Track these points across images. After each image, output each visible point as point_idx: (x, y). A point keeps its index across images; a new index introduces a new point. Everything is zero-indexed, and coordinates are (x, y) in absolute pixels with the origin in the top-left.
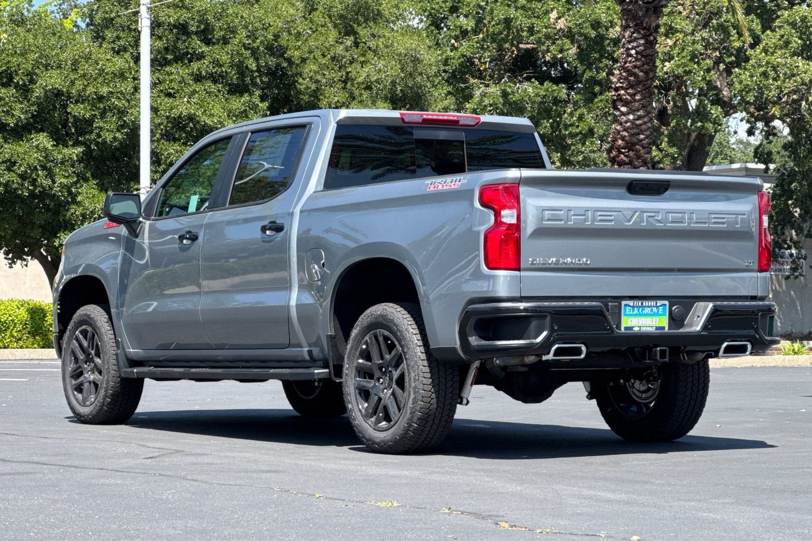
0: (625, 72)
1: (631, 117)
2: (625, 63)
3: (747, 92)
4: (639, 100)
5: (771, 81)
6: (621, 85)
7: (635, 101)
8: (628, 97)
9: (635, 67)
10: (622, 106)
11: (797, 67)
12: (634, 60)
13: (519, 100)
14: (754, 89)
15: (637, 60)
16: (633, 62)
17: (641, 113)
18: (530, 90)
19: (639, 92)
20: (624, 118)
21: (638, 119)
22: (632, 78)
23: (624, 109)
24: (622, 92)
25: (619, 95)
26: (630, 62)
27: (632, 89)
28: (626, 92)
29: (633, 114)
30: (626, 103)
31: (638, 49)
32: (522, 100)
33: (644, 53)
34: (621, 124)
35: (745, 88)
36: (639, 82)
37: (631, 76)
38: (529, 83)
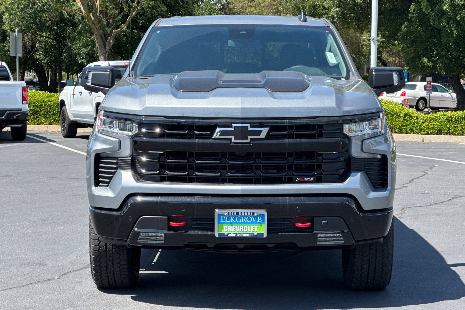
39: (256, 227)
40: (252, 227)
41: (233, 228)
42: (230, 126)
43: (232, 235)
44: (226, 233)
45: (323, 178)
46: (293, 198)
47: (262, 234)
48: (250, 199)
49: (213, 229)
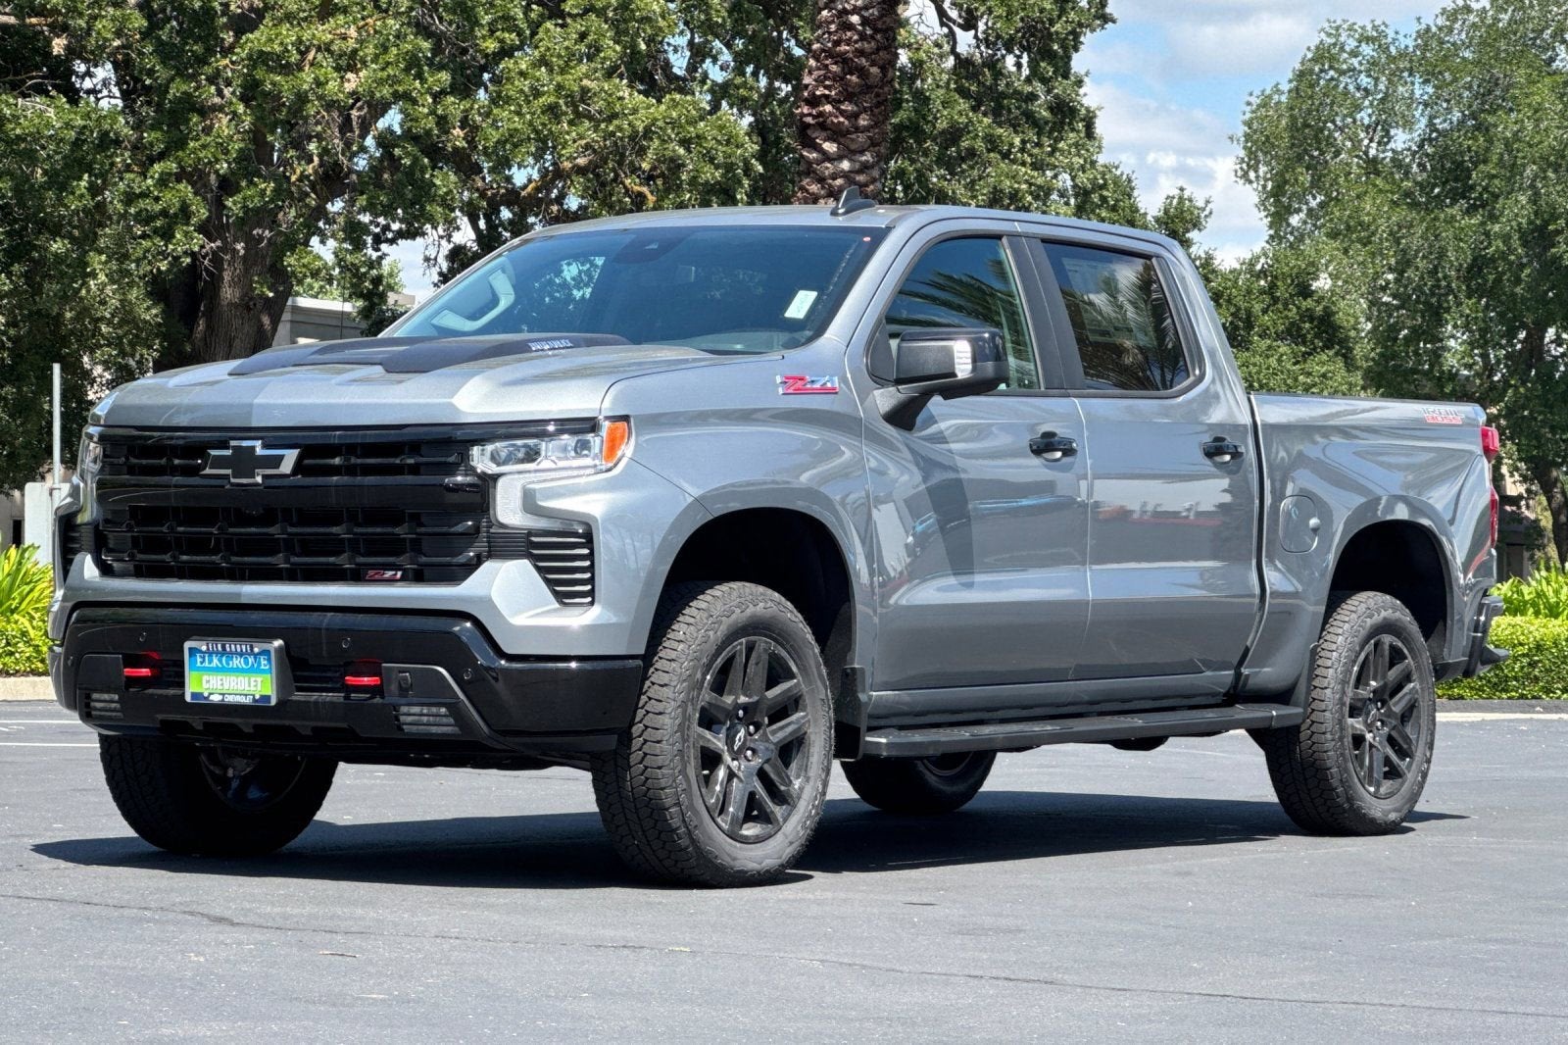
0: (836, 63)
1: (845, 165)
2: (837, 43)
3: (515, 146)
4: (866, 129)
5: (565, 125)
6: (827, 92)
7: (857, 129)
8: (842, 119)
9: (861, 53)
10: (825, 141)
11: (621, 99)
12: (856, 37)
13: (31, 134)
14: (529, 139)
15: (863, 37)
16: (856, 42)
17: (867, 157)
18: (51, 113)
19: (865, 110)
20: (828, 168)
21: (859, 172)
22: (854, 78)
23: (830, 147)
24: (828, 108)
25: (821, 114)
26: (848, 42)
27: (850, 102)
28: (838, 109)
29: (850, 160)
30: (836, 134)
31: (866, 14)
32: (37, 136)
33: (879, 25)
34: (821, 180)
35: (511, 136)
36: (867, 88)
37: (852, 74)
38: (44, 99)
39: (259, 679)
40: (253, 679)
41: (220, 683)
42: (227, 447)
43: (216, 698)
44: (206, 694)
45: (427, 572)
46: (340, 615)
47: (267, 698)
48: (255, 616)
49: (181, 685)
